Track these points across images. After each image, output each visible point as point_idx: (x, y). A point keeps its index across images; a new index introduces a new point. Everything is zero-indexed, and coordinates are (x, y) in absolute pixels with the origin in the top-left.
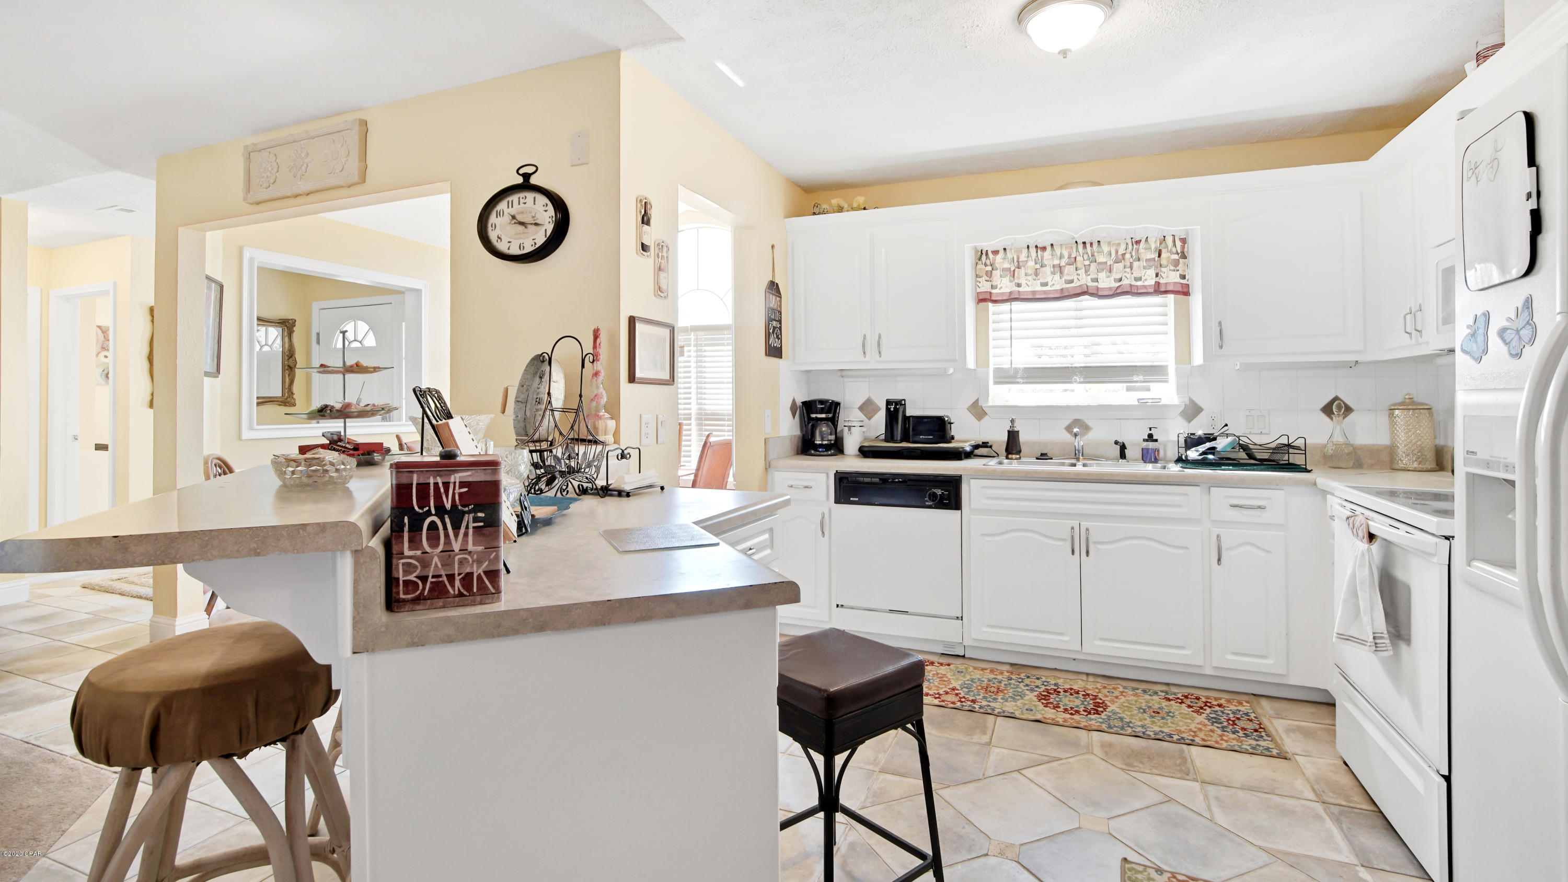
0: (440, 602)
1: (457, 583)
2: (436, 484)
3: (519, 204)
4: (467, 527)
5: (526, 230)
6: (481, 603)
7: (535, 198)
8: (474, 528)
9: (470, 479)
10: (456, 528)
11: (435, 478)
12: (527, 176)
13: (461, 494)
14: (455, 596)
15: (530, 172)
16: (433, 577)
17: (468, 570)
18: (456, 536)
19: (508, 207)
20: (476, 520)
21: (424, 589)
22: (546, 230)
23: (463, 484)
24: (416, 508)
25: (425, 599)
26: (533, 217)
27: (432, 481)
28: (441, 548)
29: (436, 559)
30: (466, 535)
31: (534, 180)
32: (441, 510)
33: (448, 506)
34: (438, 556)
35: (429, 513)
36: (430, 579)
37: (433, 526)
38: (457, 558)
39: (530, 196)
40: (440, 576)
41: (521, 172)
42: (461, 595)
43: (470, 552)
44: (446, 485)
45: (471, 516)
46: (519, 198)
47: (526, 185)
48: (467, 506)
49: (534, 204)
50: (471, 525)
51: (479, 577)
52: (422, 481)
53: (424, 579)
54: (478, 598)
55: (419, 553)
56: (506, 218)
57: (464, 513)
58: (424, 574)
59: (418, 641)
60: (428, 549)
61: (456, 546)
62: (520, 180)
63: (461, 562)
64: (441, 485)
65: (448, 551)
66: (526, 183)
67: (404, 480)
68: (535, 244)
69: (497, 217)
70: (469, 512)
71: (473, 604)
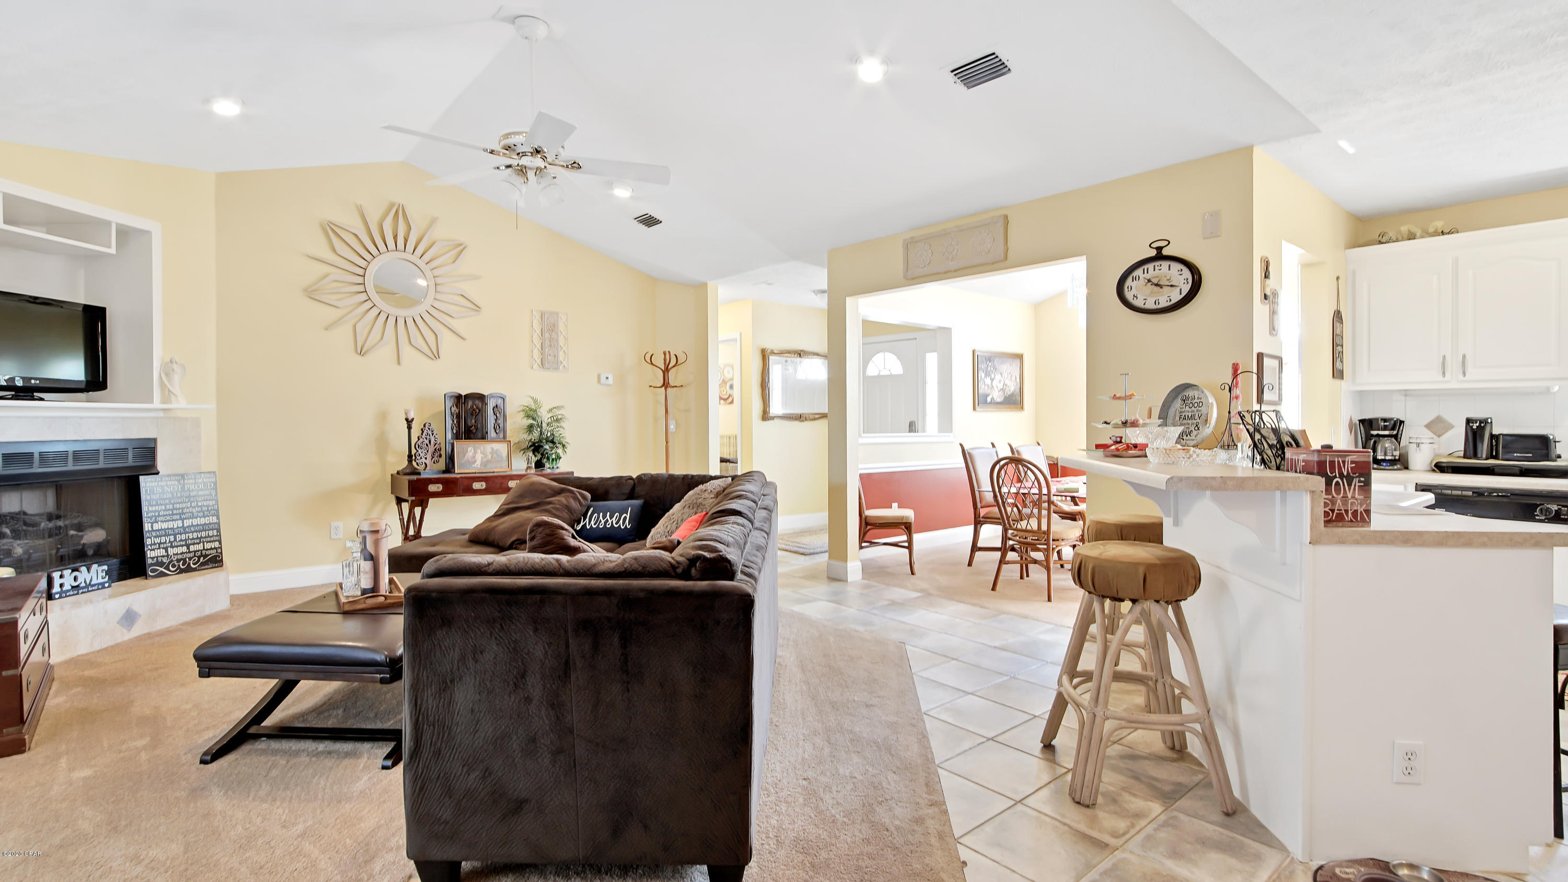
0: (1340, 524)
1: (1350, 515)
2: (1338, 462)
3: (1154, 270)
4: (1355, 485)
5: (1161, 290)
6: (1362, 527)
7: (1169, 266)
8: (1359, 486)
9: (1356, 460)
10: (1350, 485)
11: (1338, 458)
12: (1159, 249)
13: (1351, 468)
14: (1348, 521)
15: (1163, 245)
16: (1338, 510)
17: (1355, 508)
18: (1349, 490)
19: (1144, 273)
20: (1359, 482)
21: (1333, 516)
22: (1181, 290)
23: (1352, 462)
24: (1329, 473)
25: (1333, 521)
26: (1168, 280)
27: (1336, 460)
28: (1342, 495)
29: (1339, 501)
30: (1354, 489)
31: (1165, 252)
32: (1341, 476)
33: (1345, 473)
34: (1341, 500)
35: (1335, 477)
36: (1336, 511)
37: (1337, 483)
38: (1350, 501)
39: (1165, 264)
40: (1341, 510)
41: (1154, 245)
42: (1351, 521)
43: (1356, 499)
44: (1344, 462)
45: (1357, 479)
46: (1154, 266)
47: (1160, 256)
48: (1355, 474)
49: (1169, 270)
50: (1357, 484)
51: (1361, 512)
52: (1331, 460)
53: (1333, 511)
54: (1360, 524)
55: (1330, 497)
56: (1142, 281)
57: (1353, 478)
58: (1333, 508)
59: (1341, 542)
60: (1335, 495)
61: (1349, 495)
62: (1153, 253)
63: (1352, 504)
64: (1341, 462)
65: (1345, 497)
66: (1160, 255)
67: (1323, 459)
68: (1170, 300)
69: (1133, 281)
70: (1356, 477)
71: (1358, 526)
